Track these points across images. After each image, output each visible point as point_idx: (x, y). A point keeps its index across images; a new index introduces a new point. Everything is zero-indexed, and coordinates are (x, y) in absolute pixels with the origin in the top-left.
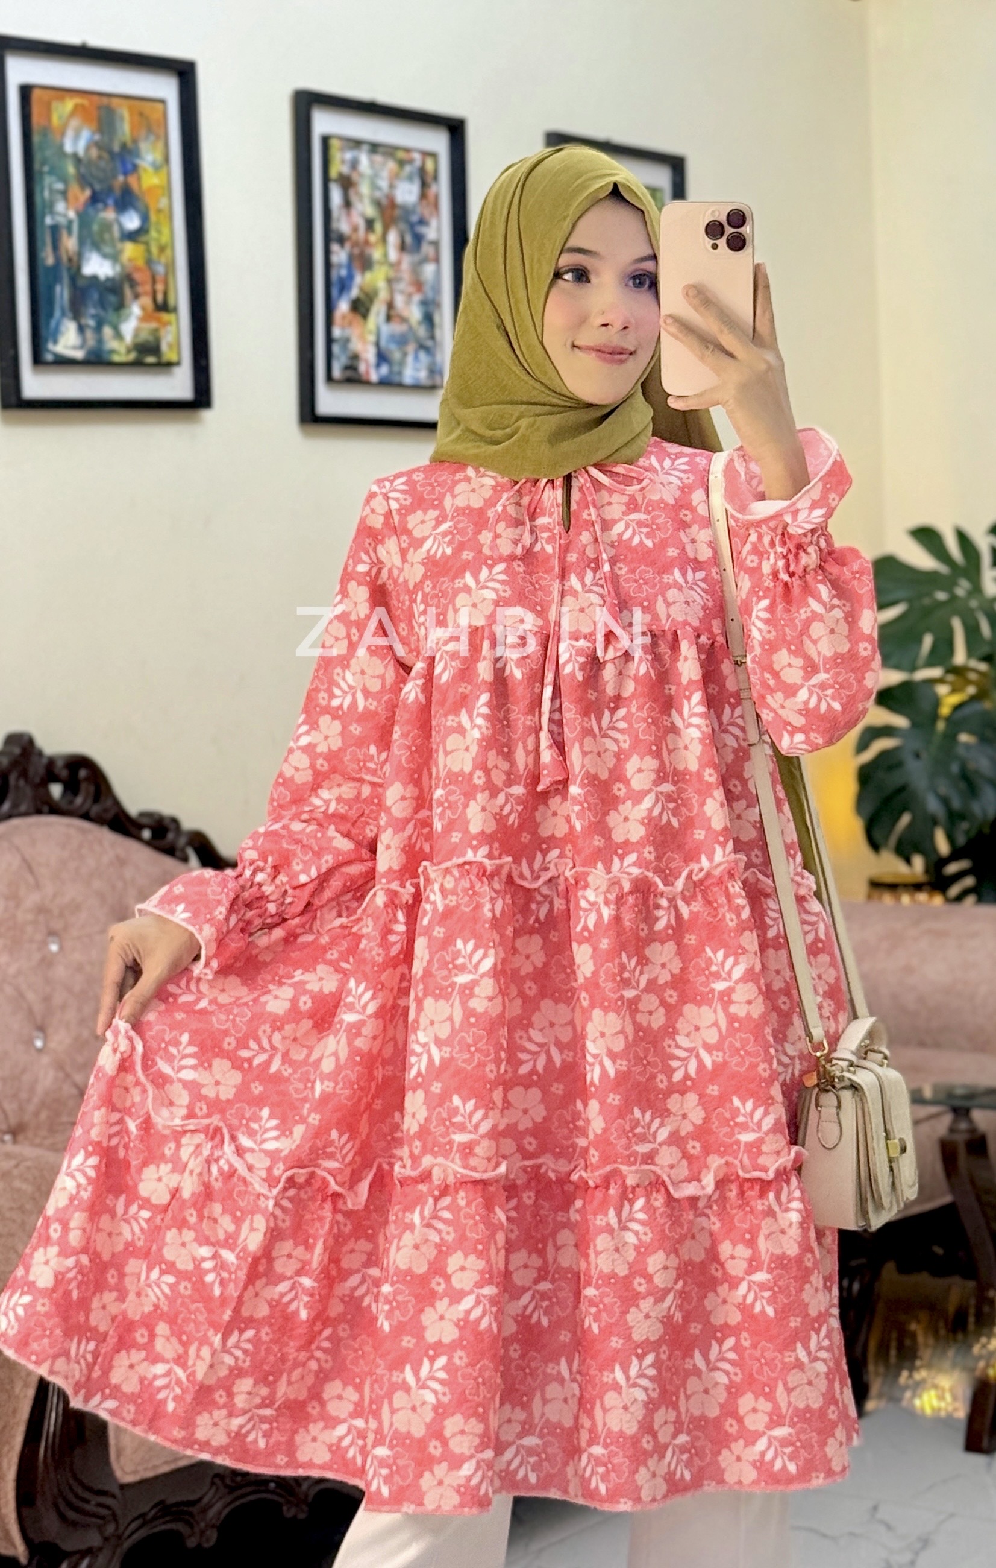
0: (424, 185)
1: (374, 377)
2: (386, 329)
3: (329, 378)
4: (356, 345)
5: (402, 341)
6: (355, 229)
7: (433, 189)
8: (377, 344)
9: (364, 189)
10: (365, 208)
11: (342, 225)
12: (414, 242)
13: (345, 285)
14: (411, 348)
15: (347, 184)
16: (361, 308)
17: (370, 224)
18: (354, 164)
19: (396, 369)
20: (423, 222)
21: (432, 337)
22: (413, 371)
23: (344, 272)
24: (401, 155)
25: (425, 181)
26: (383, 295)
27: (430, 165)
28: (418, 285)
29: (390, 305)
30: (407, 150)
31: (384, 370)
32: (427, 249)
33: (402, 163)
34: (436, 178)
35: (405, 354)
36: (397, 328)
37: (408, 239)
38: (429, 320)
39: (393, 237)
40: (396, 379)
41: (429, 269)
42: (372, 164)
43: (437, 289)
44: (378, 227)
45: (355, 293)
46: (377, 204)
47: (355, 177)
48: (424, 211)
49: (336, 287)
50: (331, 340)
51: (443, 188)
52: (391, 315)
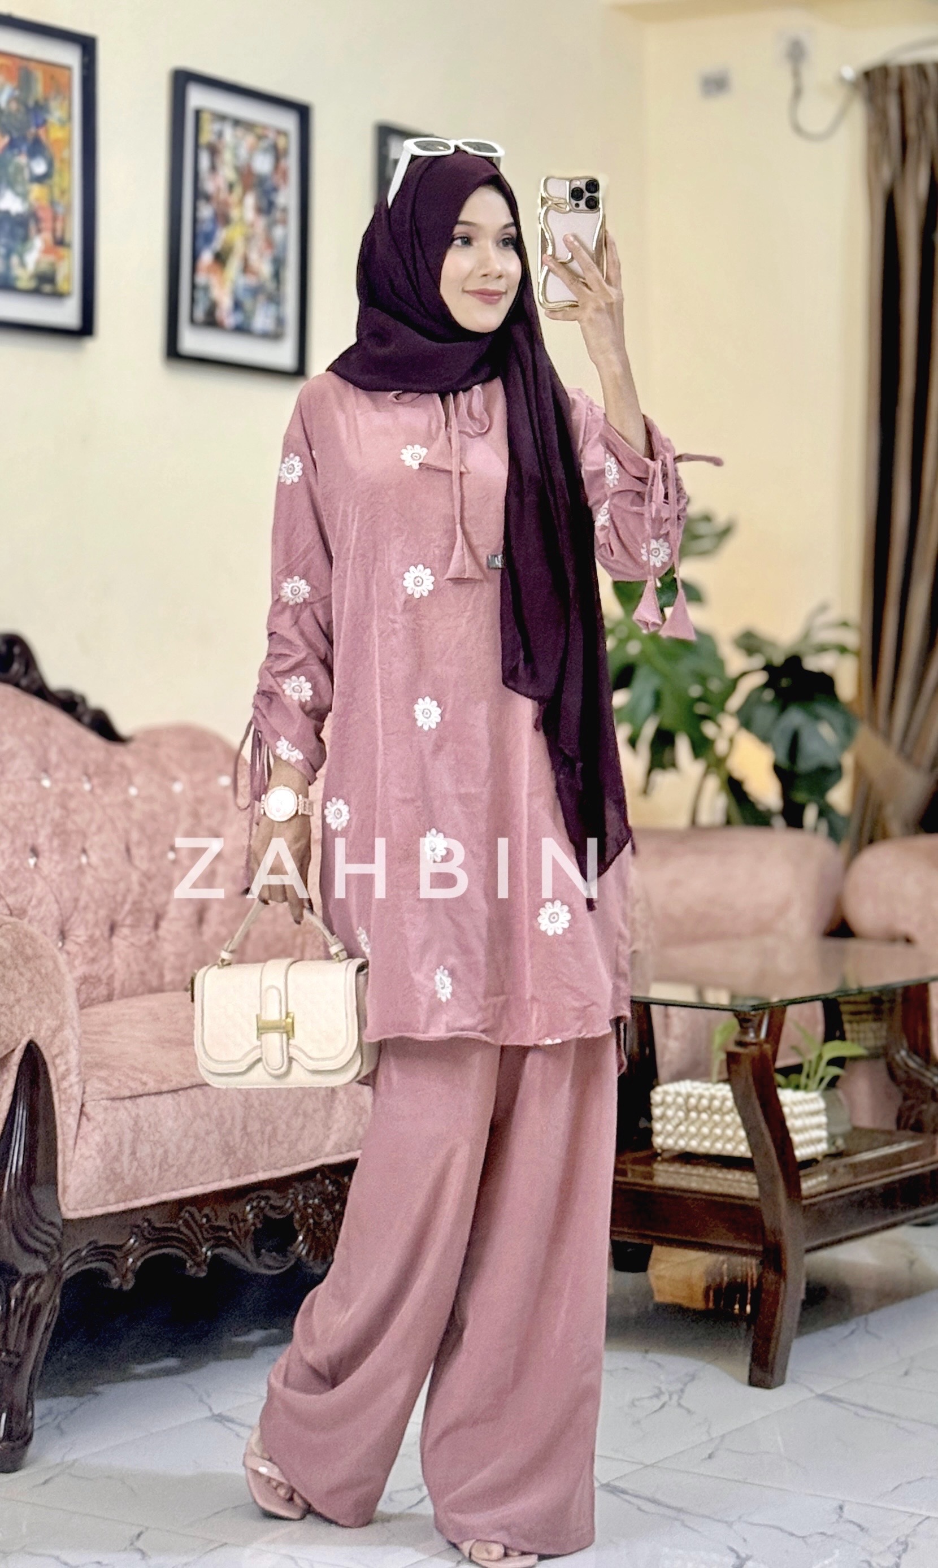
0: (277, 158)
1: (230, 321)
2: (242, 281)
3: (192, 321)
4: (215, 293)
5: (255, 291)
6: (219, 191)
7: (283, 163)
8: (234, 294)
10: (227, 173)
11: (209, 186)
12: (267, 207)
13: (209, 238)
15: (214, 151)
16: (221, 259)
17: (231, 187)
19: (248, 316)
20: (275, 189)
21: (278, 289)
22: (261, 320)
23: (208, 227)
24: (259, 131)
25: (278, 154)
26: (240, 250)
27: (281, 142)
28: (270, 243)
29: (246, 260)
30: (264, 127)
31: (239, 318)
32: (278, 215)
33: (259, 138)
34: (286, 153)
35: (255, 304)
37: (264, 204)
38: (277, 275)
39: (250, 200)
40: (246, 327)
41: (278, 232)
42: (235, 136)
43: (285, 248)
44: (238, 190)
45: (217, 244)
46: (238, 170)
47: (221, 146)
48: (277, 179)
49: (201, 238)
50: (194, 287)
51: (292, 163)
52: (246, 268)
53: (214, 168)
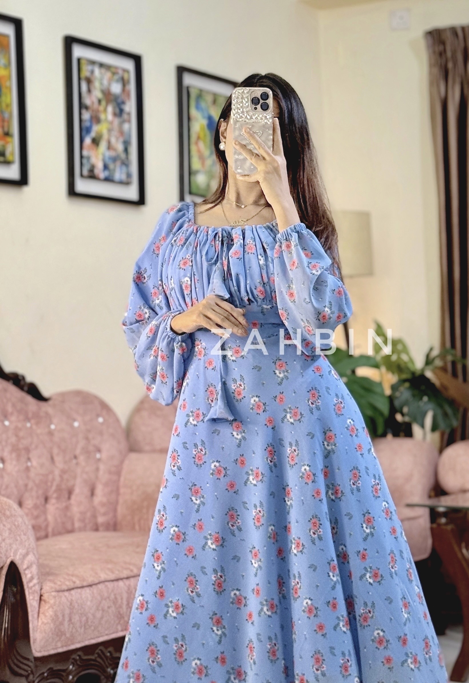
0: (124, 85)
1: (102, 175)
2: (108, 154)
3: (82, 175)
4: (93, 160)
5: (114, 159)
6: (93, 103)
7: (127, 87)
8: (104, 161)
9: (97, 84)
10: (97, 94)
11: (87, 101)
12: (120, 112)
13: (88, 130)
14: (118, 163)
15: (89, 81)
16: (96, 142)
17: (100, 101)
18: (92, 72)
19: (112, 173)
20: (123, 103)
21: (127, 158)
22: (119, 174)
23: (88, 124)
24: (113, 70)
25: (124, 83)
26: (105, 136)
27: (126, 76)
28: (121, 132)
29: (109, 142)
30: (116, 68)
31: (106, 173)
32: (125, 116)
33: (114, 74)
34: (128, 82)
35: (115, 166)
36: (112, 153)
37: (117, 111)
38: (126, 150)
39: (110, 109)
40: (111, 178)
41: (126, 126)
42: (101, 73)
43: (130, 136)
44: (104, 103)
45: (93, 134)
46: (103, 92)
47: (93, 78)
48: (124, 97)
49: (85, 131)
50: (82, 157)
51: (132, 87)
52: (109, 147)
53: (89, 91)
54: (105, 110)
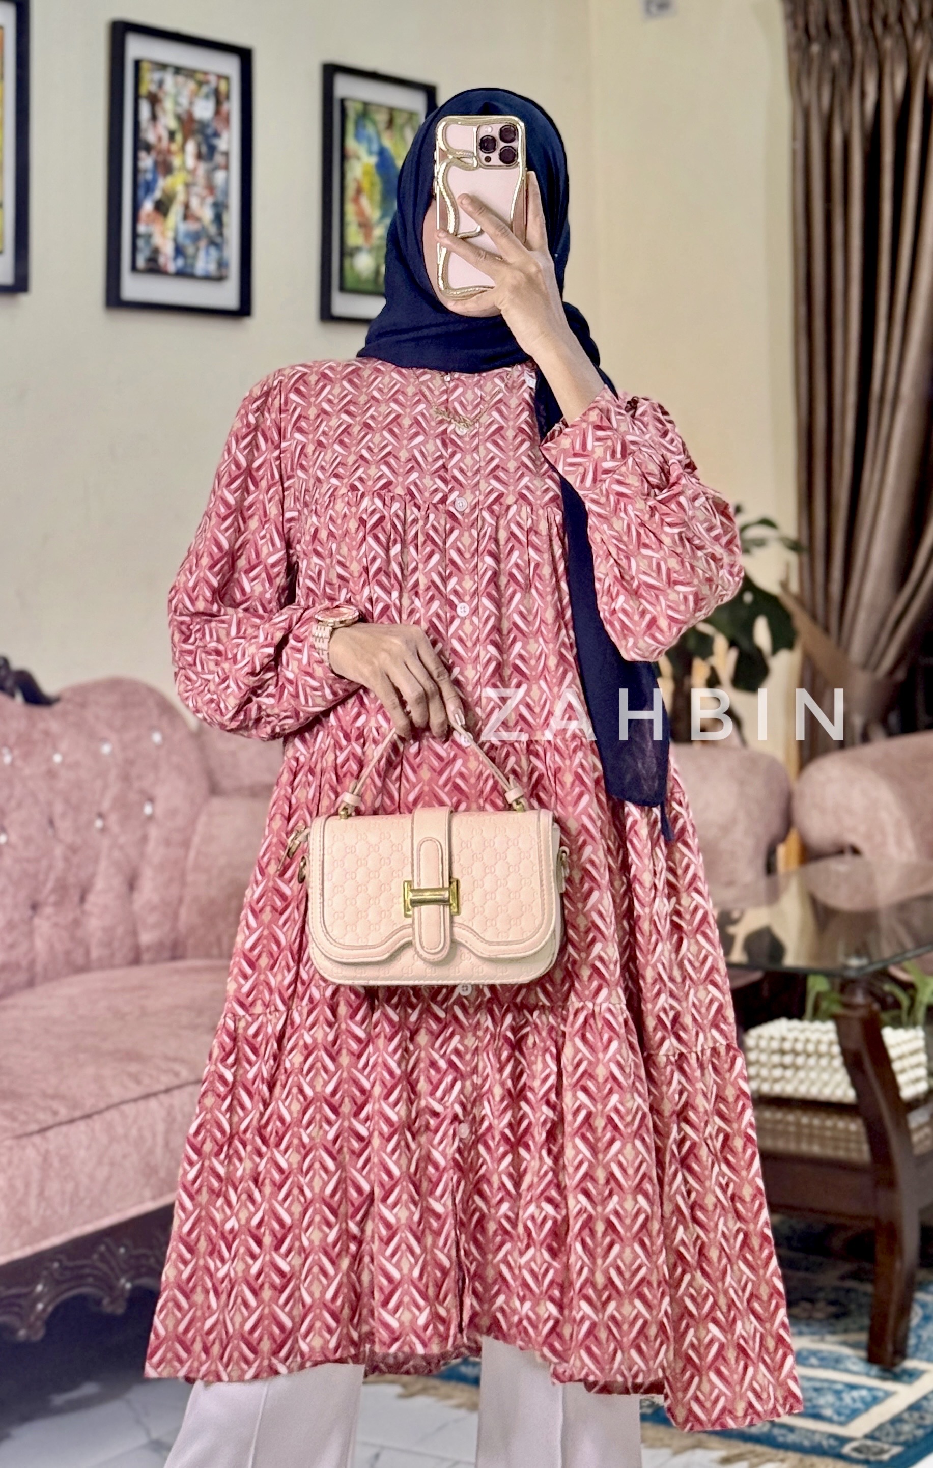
0: (218, 103)
2: (184, 227)
3: (134, 268)
4: (157, 240)
5: (196, 237)
7: (225, 107)
8: (175, 240)
11: (150, 136)
12: (208, 153)
13: (150, 188)
14: (203, 244)
15: (154, 100)
16: (162, 208)
17: (172, 135)
19: (190, 261)
20: (216, 135)
23: (149, 176)
24: (200, 77)
25: (219, 98)
26: (181, 197)
27: (223, 86)
29: (187, 206)
32: (219, 159)
34: (228, 97)
36: (192, 226)
37: (204, 149)
38: (218, 219)
39: (191, 147)
40: (189, 270)
41: (220, 176)
42: (177, 85)
44: (179, 137)
45: (158, 194)
46: (179, 118)
47: (161, 95)
48: (217, 125)
49: (141, 188)
50: (135, 235)
51: (234, 107)
52: (187, 215)
53: (154, 117)
54: (183, 149)
